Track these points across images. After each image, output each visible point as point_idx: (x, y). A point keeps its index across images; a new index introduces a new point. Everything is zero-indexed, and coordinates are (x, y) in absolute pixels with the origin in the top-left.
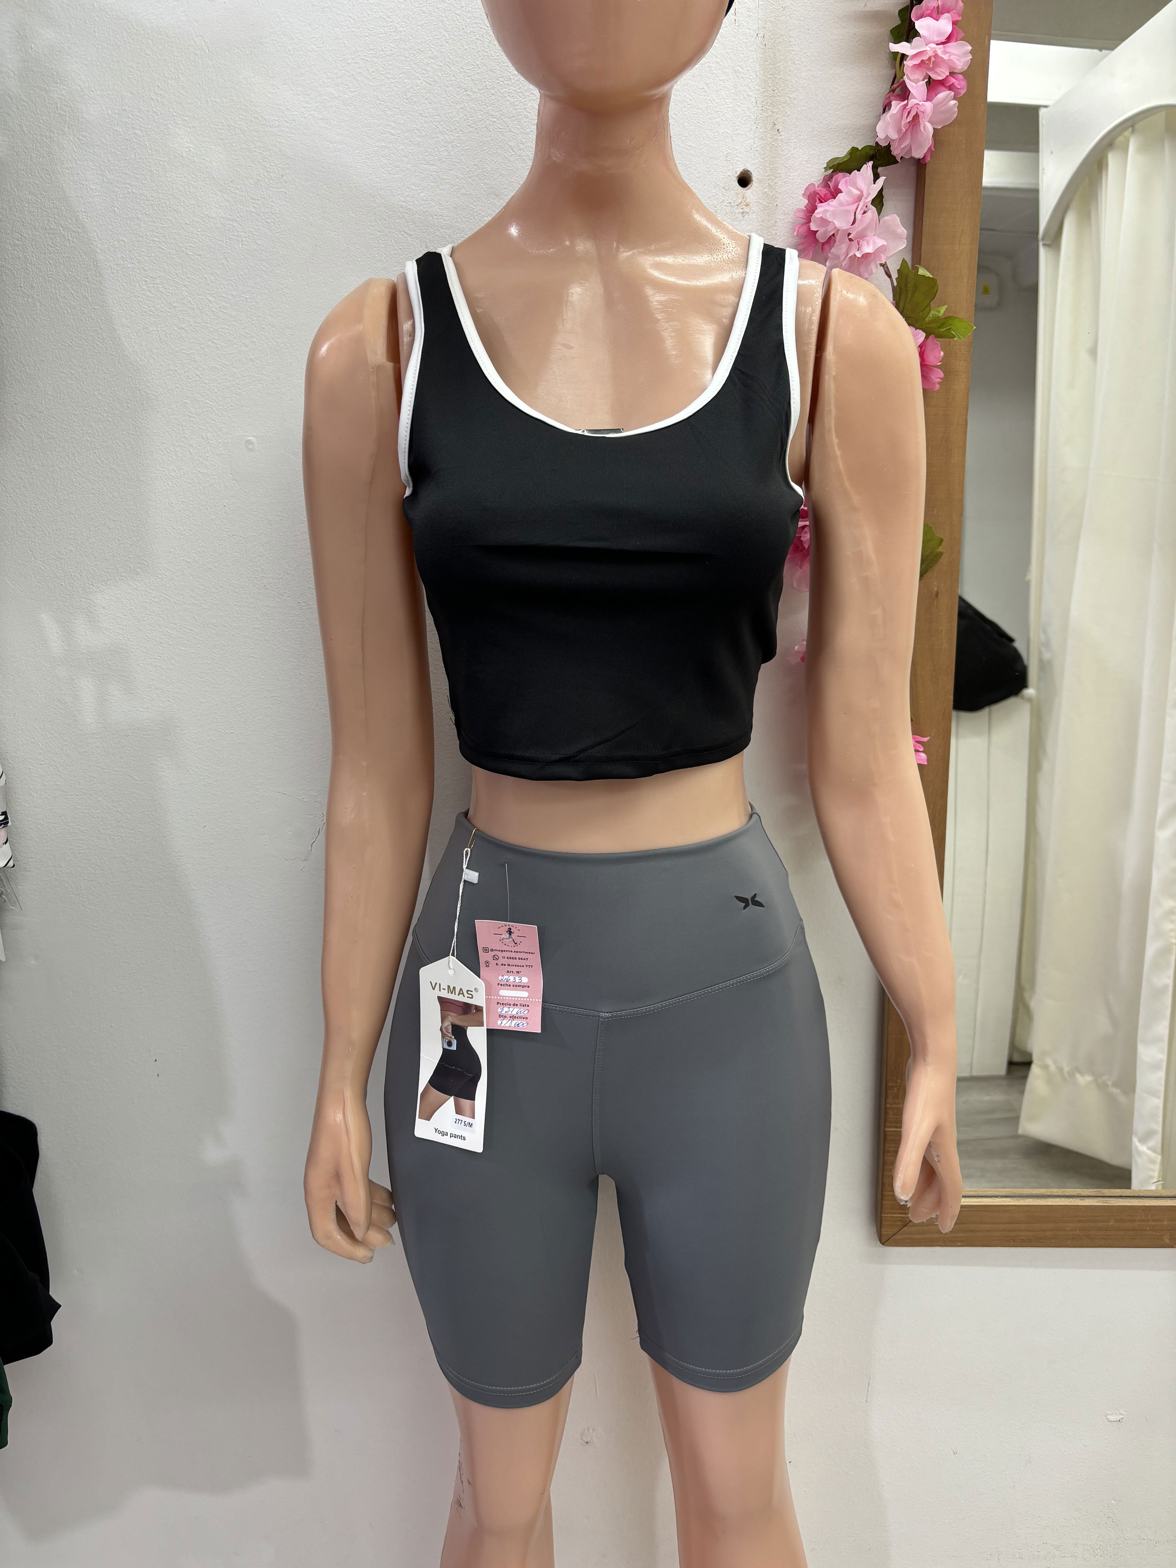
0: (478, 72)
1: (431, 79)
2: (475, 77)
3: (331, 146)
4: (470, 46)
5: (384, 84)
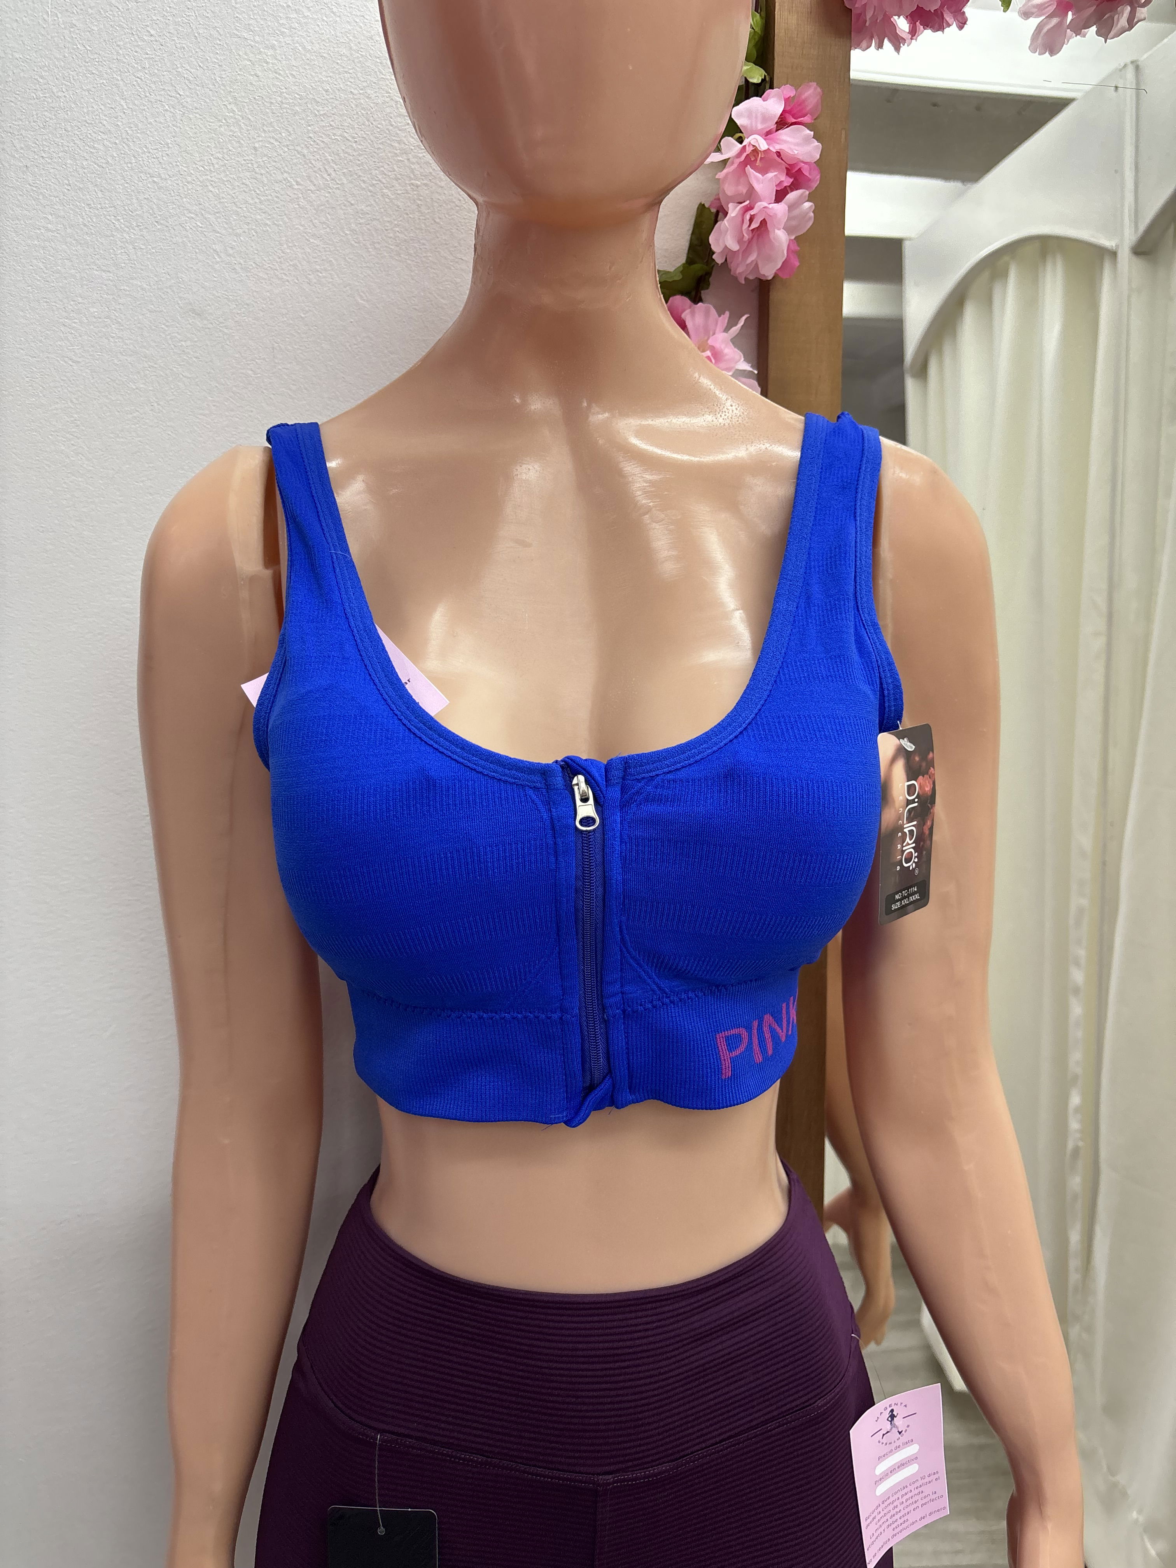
0: (168, 153)
1: (104, 161)
4: (157, 119)
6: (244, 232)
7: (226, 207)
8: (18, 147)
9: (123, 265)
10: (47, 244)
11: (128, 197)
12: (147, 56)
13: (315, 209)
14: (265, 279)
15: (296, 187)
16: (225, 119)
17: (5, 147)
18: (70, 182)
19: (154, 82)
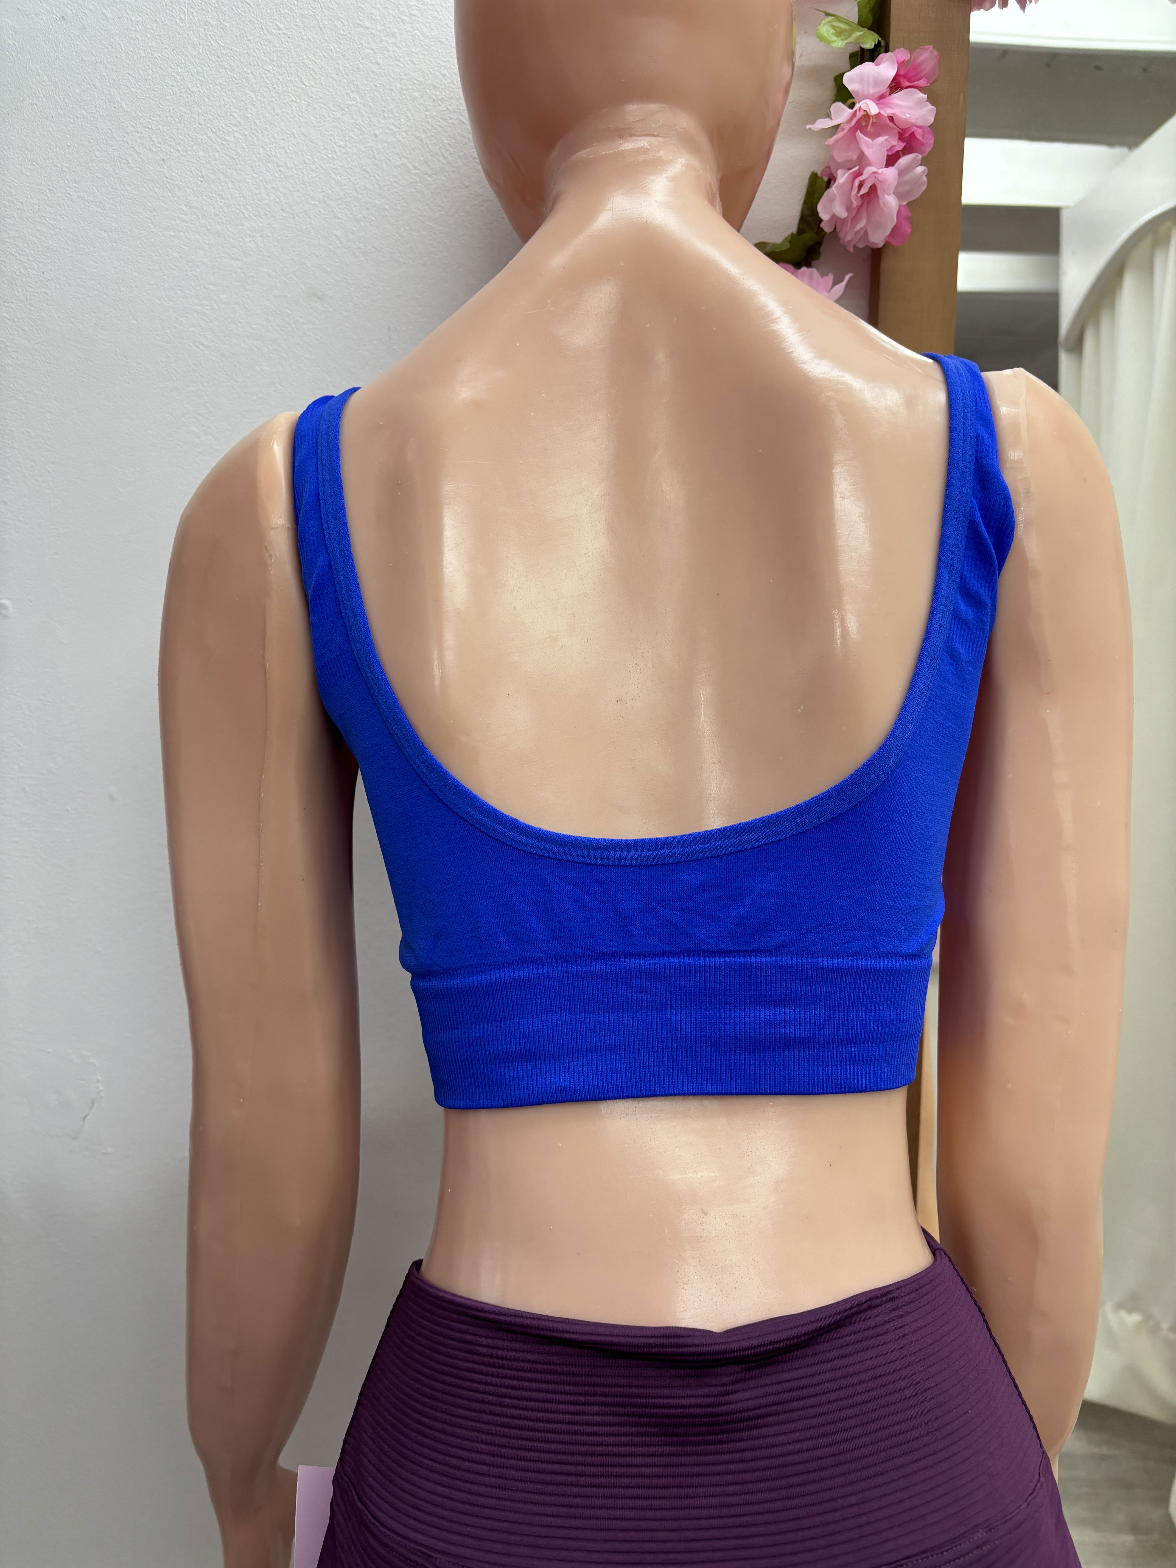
0: (294, 142)
1: (234, 152)
2: (289, 149)
3: (105, 235)
4: (284, 110)
5: (174, 158)
6: (364, 217)
7: (348, 194)
8: (156, 142)
9: (251, 253)
10: (182, 234)
11: (256, 186)
12: (275, 49)
15: (414, 171)
16: (348, 108)
17: (144, 142)
18: (203, 174)
19: (282, 74)
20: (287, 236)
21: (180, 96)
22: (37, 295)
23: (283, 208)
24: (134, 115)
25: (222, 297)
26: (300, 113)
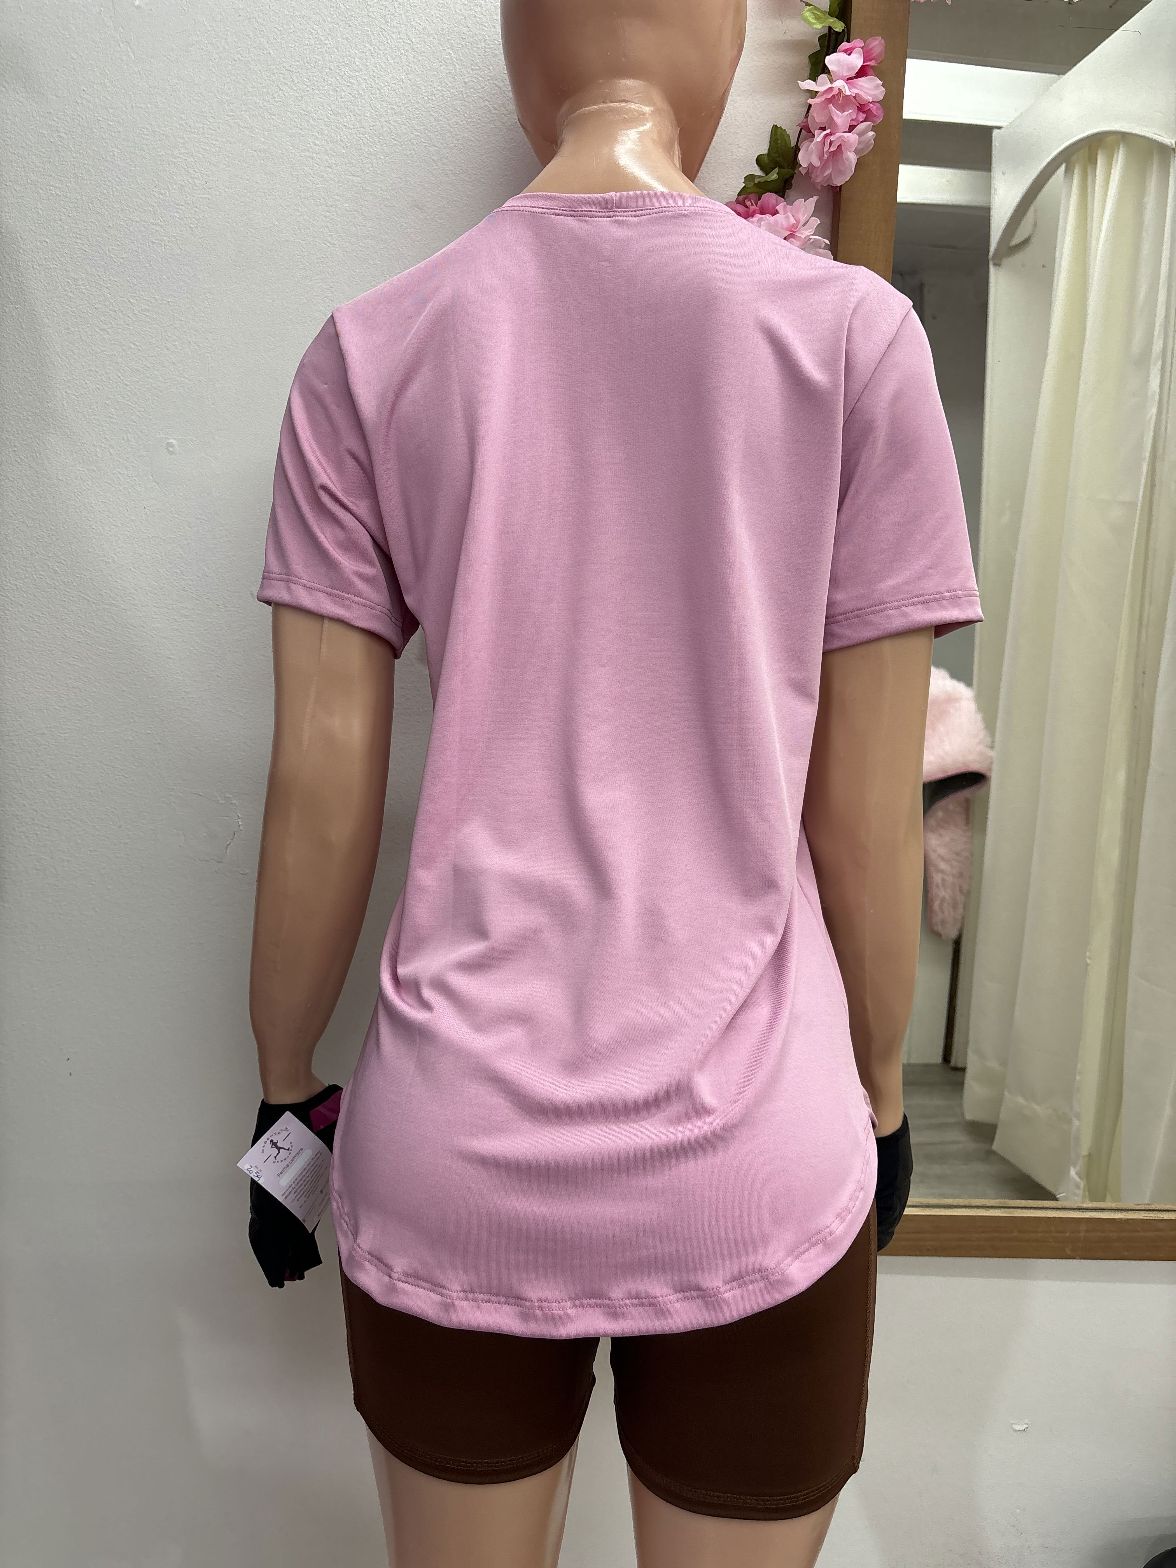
6: (456, 146)
7: (443, 127)
8: (296, 82)
9: (368, 171)
10: (315, 155)
11: (373, 119)
12: (389, 13)
13: (506, 128)
14: (468, 182)
15: (494, 112)
17: (287, 82)
18: (333, 108)
19: (394, 33)
20: (396, 159)
21: (316, 47)
22: (201, 200)
23: (393, 137)
24: (279, 60)
25: (344, 205)
26: (407, 63)
